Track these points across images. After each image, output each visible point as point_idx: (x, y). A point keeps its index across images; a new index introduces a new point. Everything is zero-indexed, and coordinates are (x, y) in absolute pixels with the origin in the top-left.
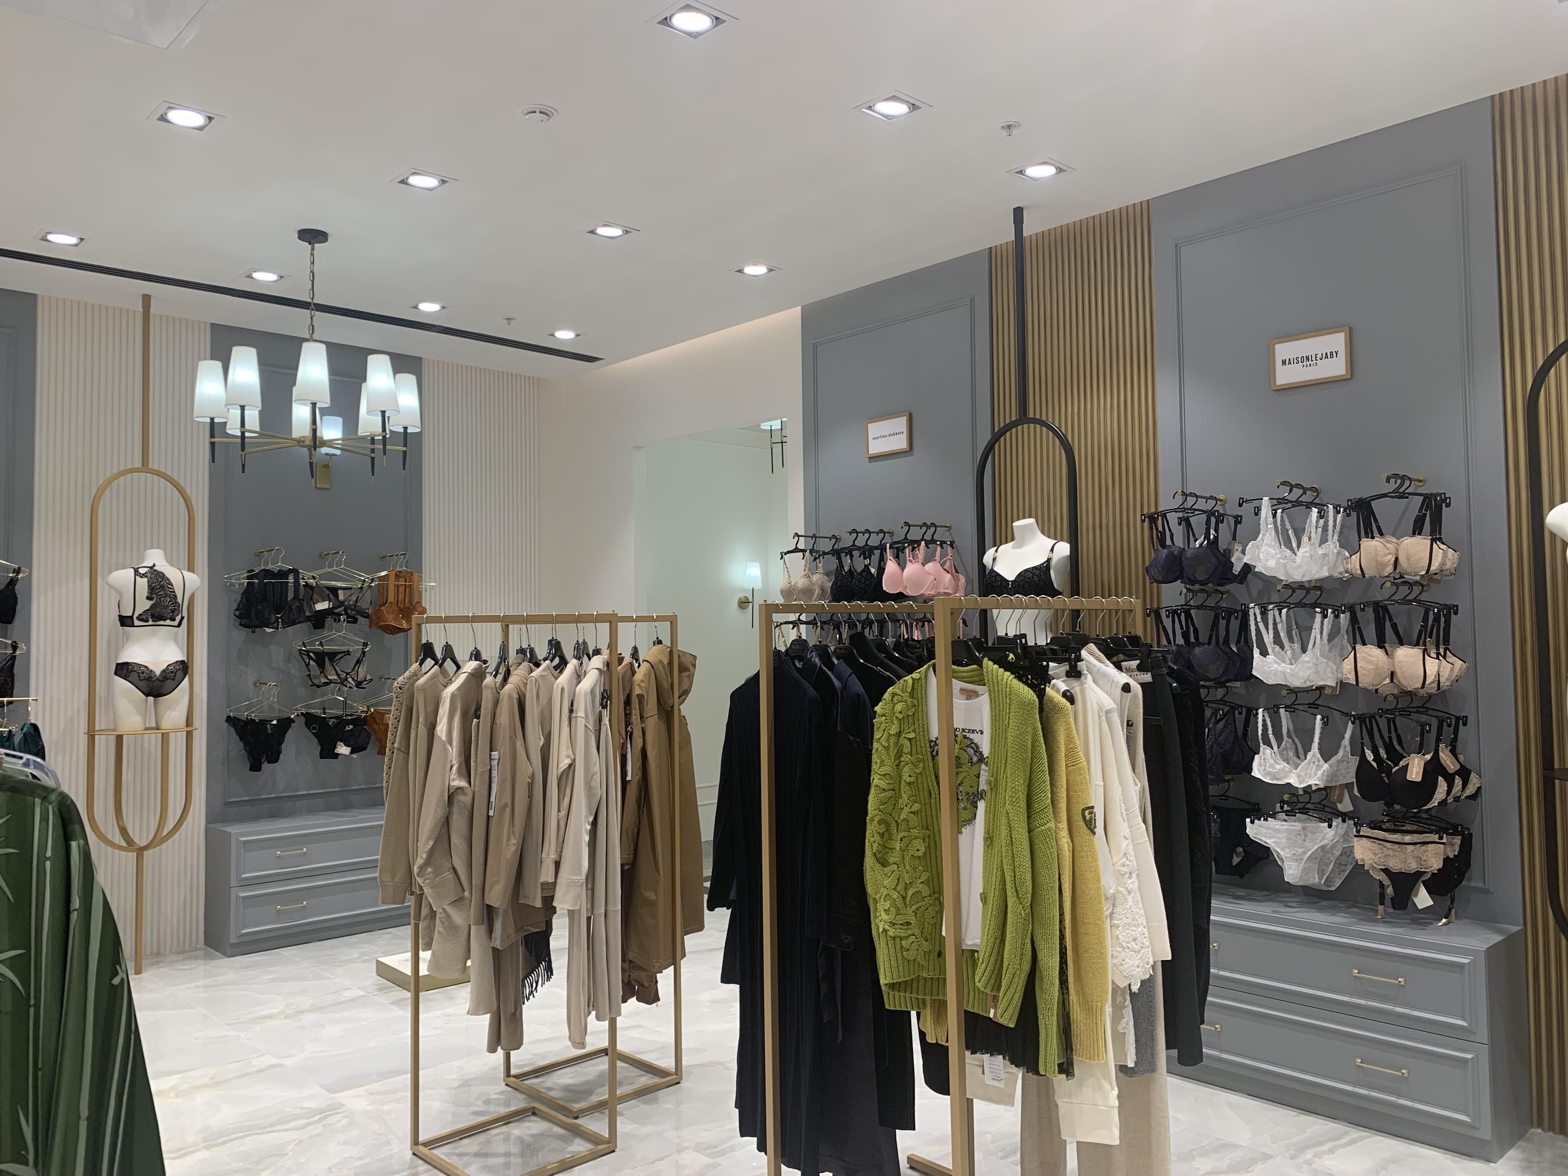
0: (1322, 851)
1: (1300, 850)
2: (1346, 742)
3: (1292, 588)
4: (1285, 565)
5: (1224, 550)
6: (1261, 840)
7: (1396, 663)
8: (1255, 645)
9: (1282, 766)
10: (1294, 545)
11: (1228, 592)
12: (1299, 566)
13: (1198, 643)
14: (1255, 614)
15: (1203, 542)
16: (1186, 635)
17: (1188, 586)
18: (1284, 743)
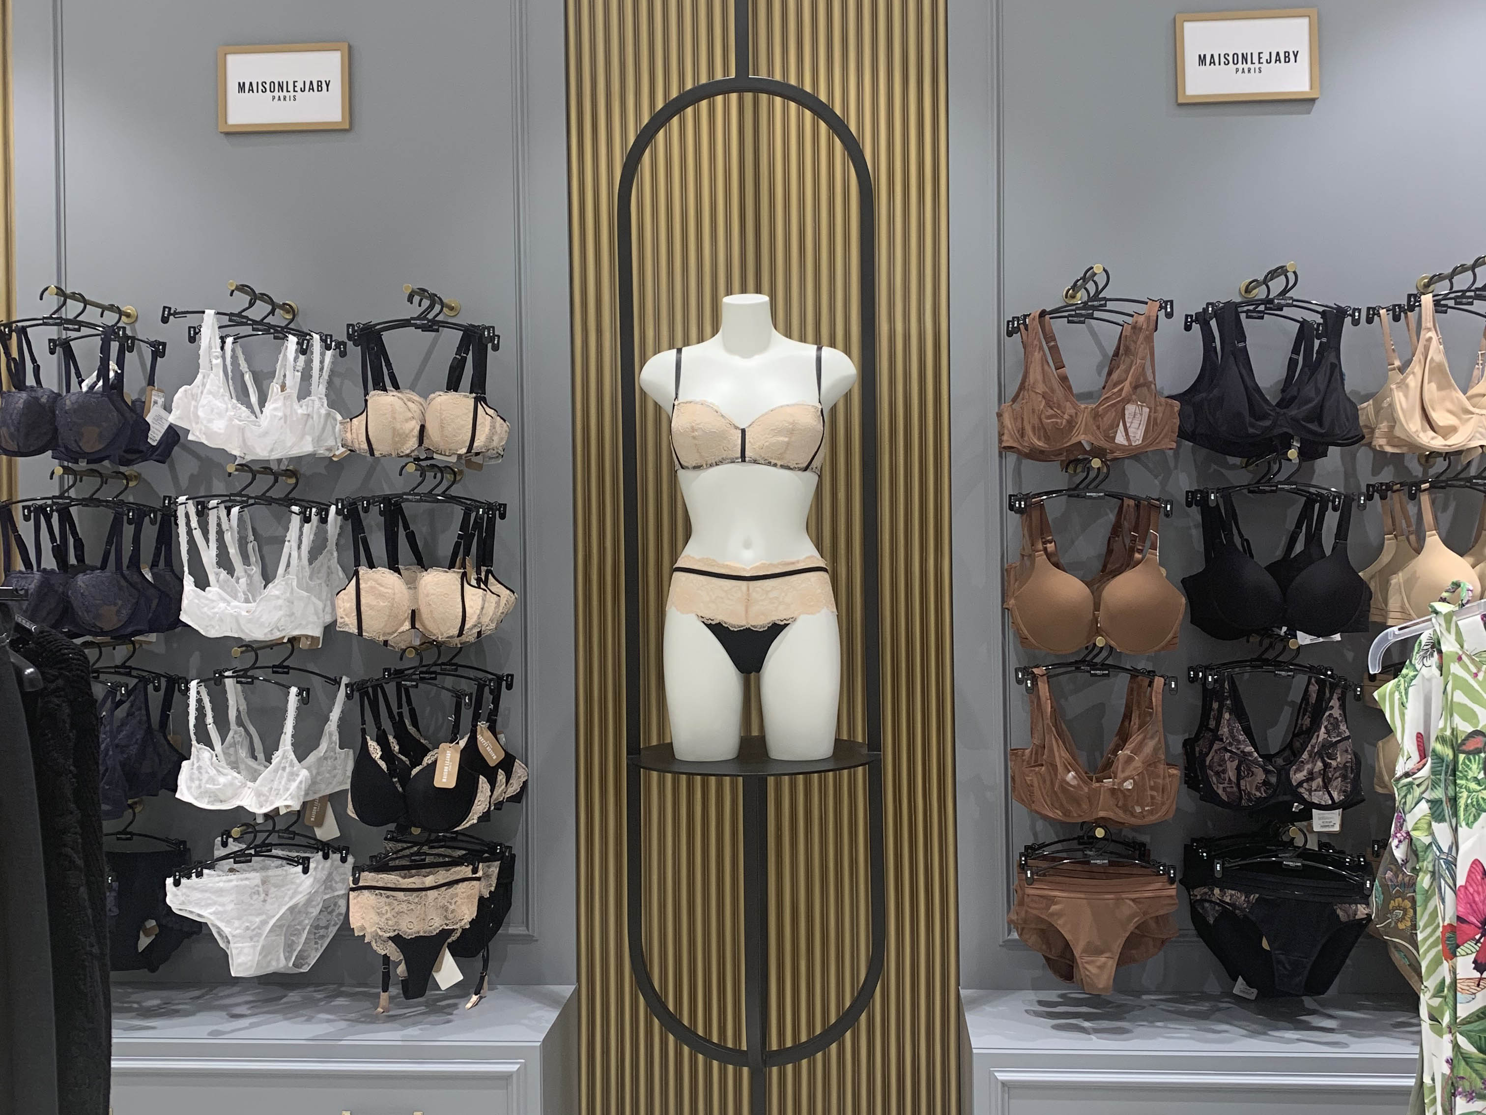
0: (291, 913)
1: (258, 920)
2: (332, 725)
3: (251, 470)
4: (242, 430)
5: (133, 402)
6: (191, 912)
7: (421, 597)
8: (186, 569)
9: (230, 777)
10: (254, 399)
11: (138, 477)
12: (266, 434)
13: (82, 566)
14: (187, 515)
15: (96, 383)
16: (60, 553)
17: (66, 463)
18: (231, 734)
